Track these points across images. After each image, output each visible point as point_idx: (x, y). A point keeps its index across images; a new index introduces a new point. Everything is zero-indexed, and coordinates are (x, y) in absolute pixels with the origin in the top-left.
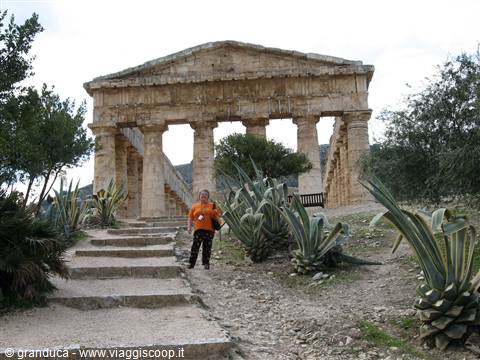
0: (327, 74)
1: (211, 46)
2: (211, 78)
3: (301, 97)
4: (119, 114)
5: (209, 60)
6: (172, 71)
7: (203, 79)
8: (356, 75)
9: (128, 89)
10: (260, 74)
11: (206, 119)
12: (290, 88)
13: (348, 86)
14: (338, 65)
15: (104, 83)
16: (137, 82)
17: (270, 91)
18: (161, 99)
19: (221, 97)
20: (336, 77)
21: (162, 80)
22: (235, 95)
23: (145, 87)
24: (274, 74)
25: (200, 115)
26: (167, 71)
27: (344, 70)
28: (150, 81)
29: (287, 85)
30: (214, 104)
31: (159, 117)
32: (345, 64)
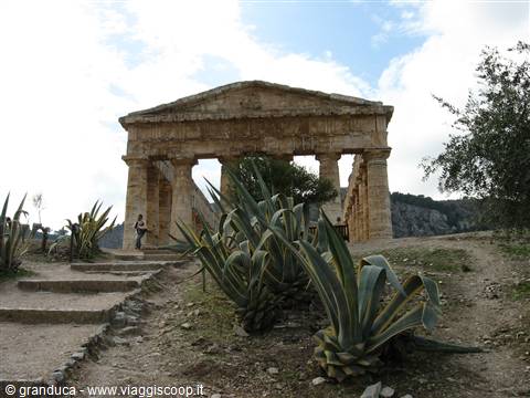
0: (349, 114)
1: (239, 85)
2: (238, 115)
3: (324, 135)
4: (152, 147)
5: (238, 98)
6: (203, 108)
7: (232, 116)
8: (376, 115)
9: (160, 124)
10: (285, 112)
11: (234, 153)
12: (315, 125)
13: (368, 126)
14: (359, 105)
15: (139, 118)
16: (169, 117)
17: (295, 129)
18: (191, 134)
19: (248, 133)
20: (357, 116)
21: (193, 117)
22: (262, 132)
23: (177, 122)
24: (298, 112)
25: (228, 149)
26: (198, 108)
27: (365, 110)
28: (181, 117)
29: (310, 123)
30: (241, 140)
31: (189, 150)
32: (367, 104)
